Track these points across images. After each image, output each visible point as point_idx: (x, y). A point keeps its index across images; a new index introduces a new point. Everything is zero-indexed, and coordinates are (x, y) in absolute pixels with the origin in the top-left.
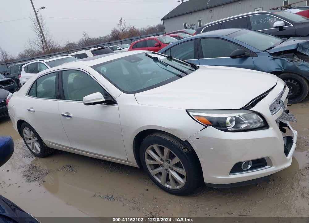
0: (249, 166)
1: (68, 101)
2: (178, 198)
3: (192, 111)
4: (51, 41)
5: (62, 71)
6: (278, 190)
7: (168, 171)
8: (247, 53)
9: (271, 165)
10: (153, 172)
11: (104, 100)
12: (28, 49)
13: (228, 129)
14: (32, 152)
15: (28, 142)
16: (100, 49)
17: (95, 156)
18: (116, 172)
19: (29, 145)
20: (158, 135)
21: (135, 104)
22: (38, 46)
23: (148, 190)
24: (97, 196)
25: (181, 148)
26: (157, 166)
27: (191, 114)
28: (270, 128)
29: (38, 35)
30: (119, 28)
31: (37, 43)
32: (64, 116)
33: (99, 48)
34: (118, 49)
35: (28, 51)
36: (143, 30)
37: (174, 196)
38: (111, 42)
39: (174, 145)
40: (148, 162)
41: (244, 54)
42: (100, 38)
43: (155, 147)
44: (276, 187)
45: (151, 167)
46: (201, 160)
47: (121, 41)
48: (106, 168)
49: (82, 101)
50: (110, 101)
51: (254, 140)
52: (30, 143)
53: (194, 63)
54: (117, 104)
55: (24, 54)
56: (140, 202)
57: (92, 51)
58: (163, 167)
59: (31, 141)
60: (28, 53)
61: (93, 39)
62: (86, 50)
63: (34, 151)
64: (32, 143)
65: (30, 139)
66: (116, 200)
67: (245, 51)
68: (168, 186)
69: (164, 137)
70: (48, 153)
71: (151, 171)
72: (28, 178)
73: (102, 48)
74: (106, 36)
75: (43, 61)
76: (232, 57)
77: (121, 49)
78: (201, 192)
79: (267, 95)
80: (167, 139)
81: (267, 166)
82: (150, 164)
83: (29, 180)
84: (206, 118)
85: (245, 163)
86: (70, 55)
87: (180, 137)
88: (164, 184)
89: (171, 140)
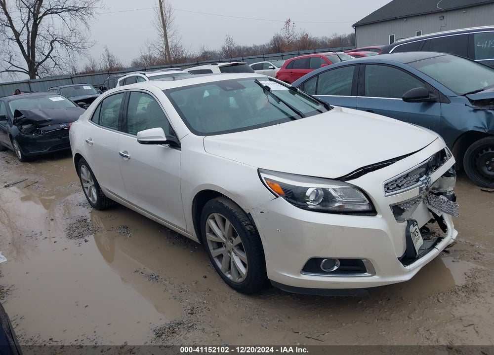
0: (336, 268)
1: (130, 135)
2: (239, 296)
3: (265, 171)
4: (178, 45)
5: (131, 92)
6: (385, 315)
7: (231, 254)
8: (433, 96)
9: (374, 273)
10: (215, 253)
11: (165, 139)
12: (143, 54)
13: (309, 205)
14: (89, 200)
15: (85, 185)
16: (233, 65)
17: (154, 218)
18: (180, 245)
19: (86, 190)
20: (220, 200)
21: (202, 151)
22: (158, 52)
23: (205, 277)
24: (140, 272)
25: (244, 223)
26: (220, 245)
27: (263, 175)
28: (377, 216)
29: (161, 36)
30: (283, 34)
31: (158, 47)
32: (122, 155)
33: (232, 63)
34: (270, 67)
35: (145, 58)
36: (324, 40)
37: (234, 292)
38: (265, 56)
39: (236, 217)
40: (209, 236)
41: (428, 96)
42: (255, 47)
43: (216, 215)
44: (386, 310)
45: (213, 246)
46: (264, 244)
47: (282, 56)
48: (170, 238)
49: (136, 135)
50: (173, 142)
51: (342, 228)
52: (87, 188)
53: (327, 102)
54: (180, 147)
55: (139, 61)
56: (188, 291)
57: (221, 68)
58: (226, 247)
59: (88, 185)
60: (146, 60)
61: (244, 48)
62: (212, 65)
63: (91, 199)
64: (89, 188)
65: (88, 182)
66: (159, 283)
67: (432, 93)
68: (229, 276)
69: (226, 204)
70: (107, 205)
71: (212, 251)
72: (70, 233)
73: (237, 64)
74: (264, 45)
75: (144, 74)
76: (405, 100)
77: (274, 68)
78: (273, 294)
79: (391, 164)
80: (230, 207)
81: (366, 274)
82: (211, 241)
83: (70, 237)
84: (280, 185)
85: (325, 261)
86: (186, 71)
87: (243, 207)
88: (225, 272)
89: (234, 210)
